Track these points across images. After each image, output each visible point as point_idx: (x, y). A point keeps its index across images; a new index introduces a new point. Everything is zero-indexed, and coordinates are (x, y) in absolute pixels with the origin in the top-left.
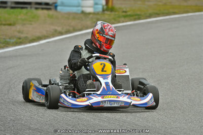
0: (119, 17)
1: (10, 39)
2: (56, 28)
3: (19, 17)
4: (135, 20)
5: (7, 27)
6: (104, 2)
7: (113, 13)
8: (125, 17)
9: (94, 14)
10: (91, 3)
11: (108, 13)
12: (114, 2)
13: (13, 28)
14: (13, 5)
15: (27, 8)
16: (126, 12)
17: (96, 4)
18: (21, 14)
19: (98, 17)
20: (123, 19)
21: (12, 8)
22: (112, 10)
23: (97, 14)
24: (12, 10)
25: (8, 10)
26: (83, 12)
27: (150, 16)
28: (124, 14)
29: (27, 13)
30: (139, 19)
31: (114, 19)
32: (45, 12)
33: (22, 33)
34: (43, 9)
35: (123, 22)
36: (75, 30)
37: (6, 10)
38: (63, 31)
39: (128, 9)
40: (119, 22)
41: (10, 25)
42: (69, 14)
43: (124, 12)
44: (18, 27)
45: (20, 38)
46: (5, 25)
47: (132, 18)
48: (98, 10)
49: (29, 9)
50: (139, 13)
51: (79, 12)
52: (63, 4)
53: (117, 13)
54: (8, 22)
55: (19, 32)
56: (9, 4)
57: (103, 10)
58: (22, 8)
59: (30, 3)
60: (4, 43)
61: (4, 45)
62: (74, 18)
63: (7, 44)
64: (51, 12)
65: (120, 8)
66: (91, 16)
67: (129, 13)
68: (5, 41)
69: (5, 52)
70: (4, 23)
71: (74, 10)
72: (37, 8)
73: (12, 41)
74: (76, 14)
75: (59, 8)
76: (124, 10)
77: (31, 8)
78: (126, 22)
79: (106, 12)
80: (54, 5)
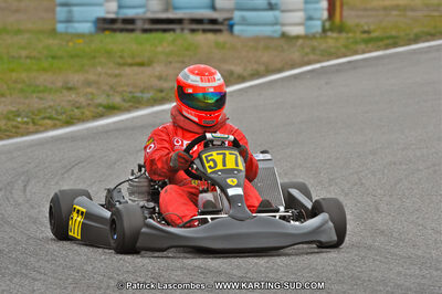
0: (356, 42)
1: (142, 92)
2: (233, 68)
3: (160, 49)
4: (387, 47)
5: (136, 69)
6: (325, 15)
7: (344, 35)
8: (367, 41)
9: (306, 37)
10: (299, 16)
11: (335, 35)
12: (345, 13)
13: (148, 70)
14: (147, 26)
15: (173, 30)
16: (368, 32)
17: (310, 18)
18: (165, 42)
19: (315, 43)
20: (363, 46)
21: (145, 31)
22: (341, 29)
23: (313, 37)
24: (145, 36)
25: (138, 35)
26: (284, 35)
27: (416, 39)
28: (365, 36)
29: (174, 40)
30: (395, 45)
31: (346, 47)
32: (210, 36)
33: (166, 80)
34: (205, 31)
35: (364, 52)
36: (269, 72)
37: (133, 35)
38: (245, 74)
39: (372, 27)
40: (356, 53)
41: (141, 65)
42: (257, 39)
43: (364, 32)
44: (158, 69)
45: (161, 91)
46: (131, 65)
47: (381, 44)
48: (314, 31)
49: (178, 32)
50: (394, 33)
51: (277, 35)
52: (244, 22)
53: (350, 35)
54: (138, 60)
55: (160, 78)
56: (139, 25)
57: (324, 30)
58: (165, 31)
59: (179, 21)
60: (130, 101)
61: (130, 104)
62: (267, 48)
63: (137, 103)
64: (222, 38)
65: (357, 25)
66: (300, 41)
67: (373, 35)
68: (133, 97)
69: (133, 118)
70: (130, 61)
71: (267, 31)
72: (193, 31)
73: (147, 95)
74: (270, 38)
75: (236, 28)
76: (366, 28)
77: (182, 30)
78: (370, 51)
79: (329, 34)
80: (226, 22)
